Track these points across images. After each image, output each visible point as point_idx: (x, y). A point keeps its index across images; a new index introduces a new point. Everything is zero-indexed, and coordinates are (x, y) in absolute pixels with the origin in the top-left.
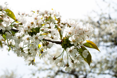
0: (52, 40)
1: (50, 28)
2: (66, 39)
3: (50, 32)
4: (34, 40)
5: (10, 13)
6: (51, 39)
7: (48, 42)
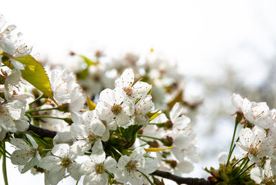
0: (172, 172)
1: (169, 125)
2: (230, 170)
3: (168, 142)
4: (123, 175)
5: (32, 68)
6: (168, 166)
7: (160, 178)
